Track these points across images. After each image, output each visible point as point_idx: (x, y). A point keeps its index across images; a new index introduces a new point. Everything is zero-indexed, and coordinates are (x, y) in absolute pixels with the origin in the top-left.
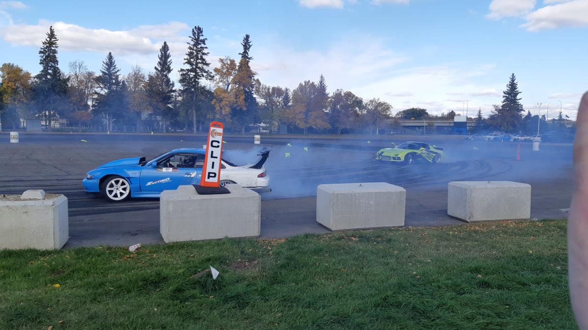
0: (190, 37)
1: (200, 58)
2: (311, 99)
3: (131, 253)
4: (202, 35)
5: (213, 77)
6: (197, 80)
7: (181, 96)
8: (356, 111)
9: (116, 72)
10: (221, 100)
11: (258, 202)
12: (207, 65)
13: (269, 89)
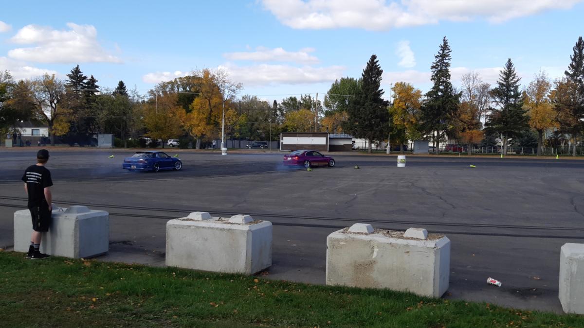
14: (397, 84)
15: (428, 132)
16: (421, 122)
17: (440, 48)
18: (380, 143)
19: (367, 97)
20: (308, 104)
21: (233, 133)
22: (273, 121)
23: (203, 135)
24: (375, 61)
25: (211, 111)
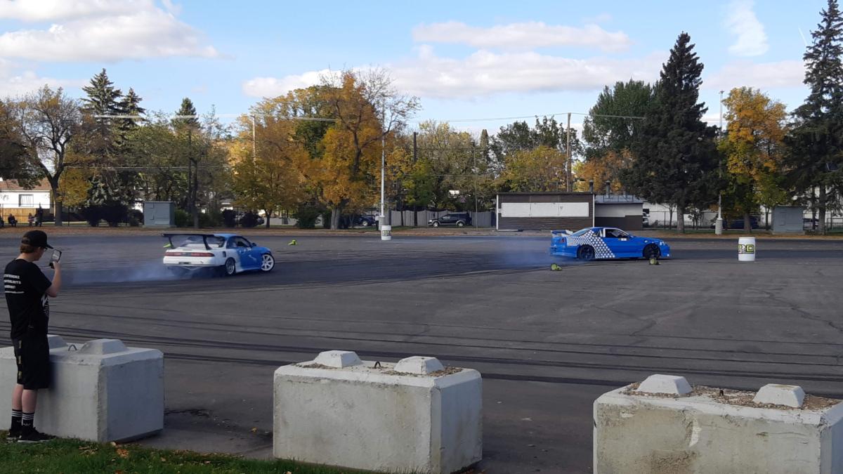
14: (734, 92)
15: (802, 189)
16: (786, 169)
17: (822, 18)
18: (702, 214)
19: (671, 119)
20: (551, 136)
21: (403, 196)
22: (483, 170)
23: (344, 202)
24: (688, 45)
25: (359, 154)
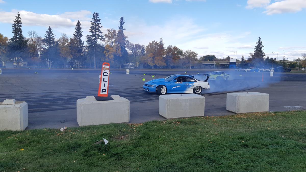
0: (92, 18)
1: (97, 29)
2: (156, 50)
3: (61, 132)
4: (98, 17)
5: (104, 39)
6: (96, 41)
7: (87, 49)
8: (179, 56)
9: (53, 37)
10: (108, 51)
11: (128, 104)
12: (101, 33)
13: (134, 45)
15: (13, 58)
16: (9, 53)
17: (16, 18)
